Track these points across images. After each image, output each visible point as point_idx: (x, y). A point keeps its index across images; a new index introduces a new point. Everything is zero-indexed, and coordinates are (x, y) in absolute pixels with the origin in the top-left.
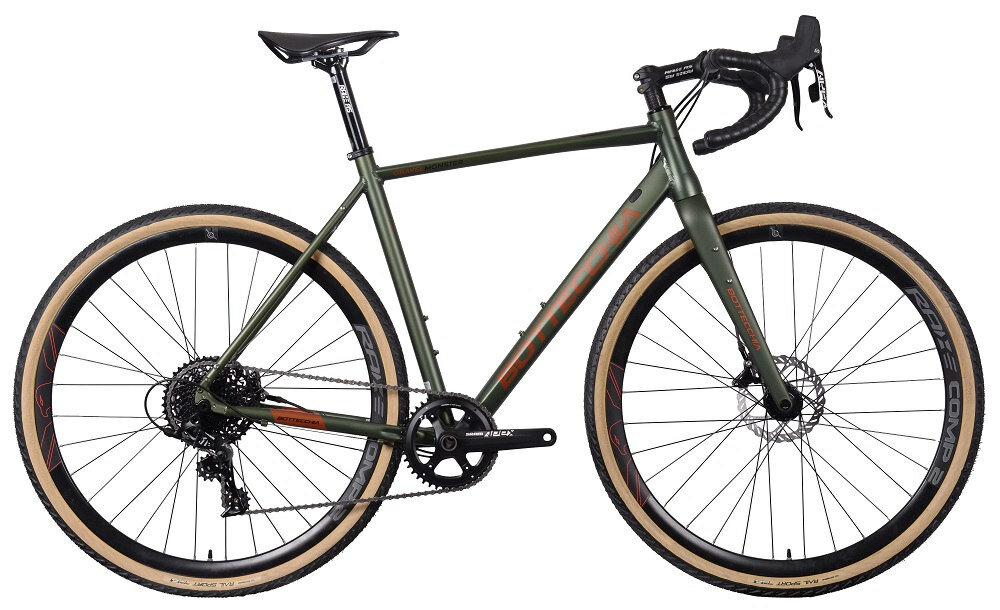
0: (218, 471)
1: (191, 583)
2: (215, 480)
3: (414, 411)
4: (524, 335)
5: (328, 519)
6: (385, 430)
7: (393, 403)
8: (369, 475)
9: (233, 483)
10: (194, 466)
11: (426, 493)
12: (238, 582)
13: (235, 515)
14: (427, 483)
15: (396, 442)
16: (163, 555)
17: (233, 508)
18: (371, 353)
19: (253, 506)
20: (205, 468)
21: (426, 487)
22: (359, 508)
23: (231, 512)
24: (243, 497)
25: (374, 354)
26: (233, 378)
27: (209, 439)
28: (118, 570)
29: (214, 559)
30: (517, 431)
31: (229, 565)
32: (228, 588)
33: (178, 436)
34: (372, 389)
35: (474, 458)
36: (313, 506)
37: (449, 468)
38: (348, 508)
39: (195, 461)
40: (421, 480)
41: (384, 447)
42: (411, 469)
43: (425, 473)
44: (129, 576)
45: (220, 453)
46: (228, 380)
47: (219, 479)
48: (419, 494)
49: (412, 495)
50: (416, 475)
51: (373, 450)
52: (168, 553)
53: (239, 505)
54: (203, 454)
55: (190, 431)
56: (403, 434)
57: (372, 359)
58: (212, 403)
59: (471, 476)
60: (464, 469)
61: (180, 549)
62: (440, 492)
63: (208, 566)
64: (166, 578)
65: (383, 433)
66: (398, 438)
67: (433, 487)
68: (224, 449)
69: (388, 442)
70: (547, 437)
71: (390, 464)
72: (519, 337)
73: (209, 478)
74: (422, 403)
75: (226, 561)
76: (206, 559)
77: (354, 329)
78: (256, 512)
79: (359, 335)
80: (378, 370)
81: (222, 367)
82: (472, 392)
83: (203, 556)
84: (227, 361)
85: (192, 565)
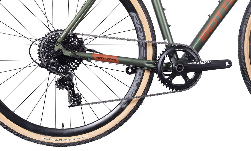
0: (66, 85)
1: (54, 140)
2: (65, 89)
3: (160, 56)
4: (211, 17)
5: (119, 107)
6: (147, 63)
7: (150, 50)
8: (139, 85)
9: (73, 91)
10: (54, 83)
11: (168, 93)
12: (77, 138)
13: (75, 106)
14: (168, 88)
15: (152, 69)
16: (40, 127)
17: (74, 103)
18: (138, 26)
19: (83, 102)
20: (60, 83)
21: (168, 90)
22: (134, 101)
23: (73, 105)
24: (78, 97)
25: (140, 27)
26: (72, 39)
27: (62, 68)
28: (18, 135)
29: (65, 127)
30: (213, 61)
31: (72, 130)
32: (72, 141)
33: (47, 67)
34: (139, 44)
35: (191, 75)
36: (113, 101)
37: (179, 80)
38: (129, 101)
39: (54, 81)
40: (165, 86)
41: (146, 72)
42: (160, 81)
43: (168, 83)
44: (23, 137)
45: (68, 75)
46: (70, 40)
47: (67, 89)
48: (164, 93)
49: (161, 94)
50: (163, 84)
51: (140, 73)
52: (42, 125)
53: (77, 101)
54: (59, 77)
55: (53, 64)
56: (156, 64)
57: (139, 29)
58: (63, 50)
59: (189, 84)
60: (186, 81)
61: (48, 124)
62: (174, 92)
63: (62, 131)
64: (41, 138)
65: (147, 64)
66: (154, 67)
67: (171, 90)
68: (69, 73)
69: (148, 69)
70: (227, 64)
71: (149, 80)
72: (208, 18)
73: (62, 88)
74: (163, 51)
75: (71, 129)
76: (61, 128)
77: (130, 15)
78: (85, 104)
79: (132, 18)
80: (142, 34)
81: (66, 34)
82: (188, 42)
83: (59, 127)
84: (69, 31)
85: (54, 131)
